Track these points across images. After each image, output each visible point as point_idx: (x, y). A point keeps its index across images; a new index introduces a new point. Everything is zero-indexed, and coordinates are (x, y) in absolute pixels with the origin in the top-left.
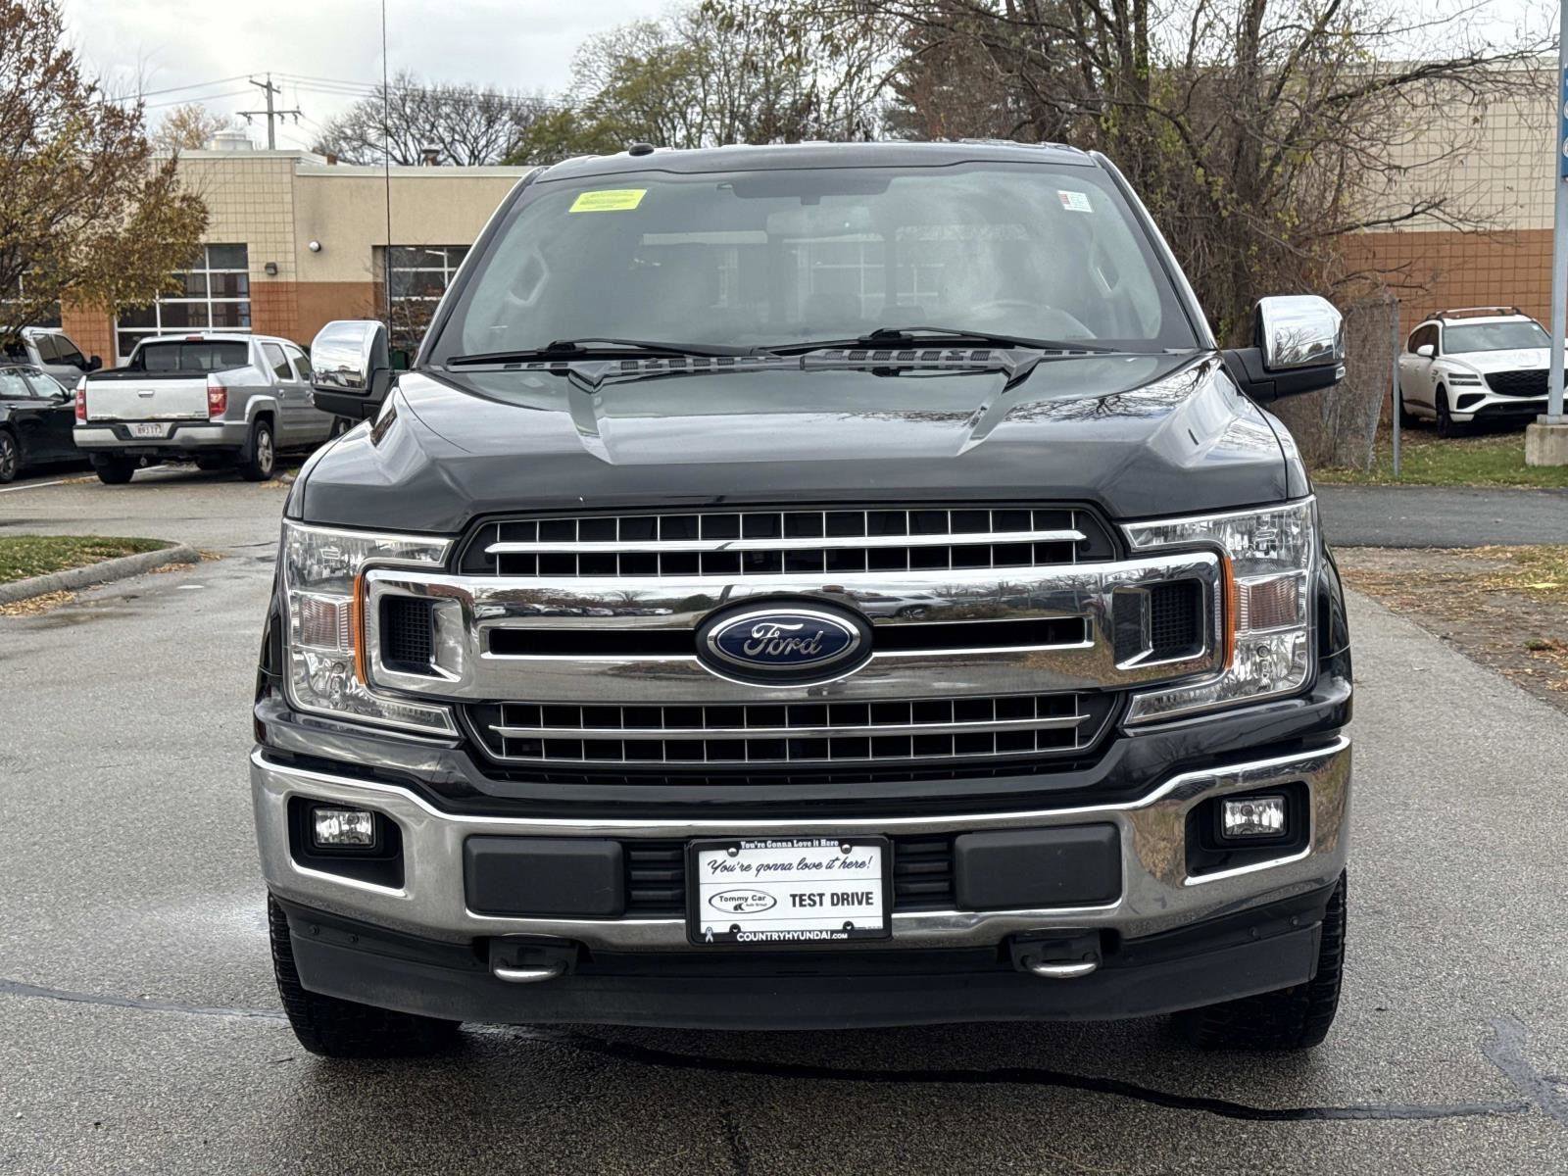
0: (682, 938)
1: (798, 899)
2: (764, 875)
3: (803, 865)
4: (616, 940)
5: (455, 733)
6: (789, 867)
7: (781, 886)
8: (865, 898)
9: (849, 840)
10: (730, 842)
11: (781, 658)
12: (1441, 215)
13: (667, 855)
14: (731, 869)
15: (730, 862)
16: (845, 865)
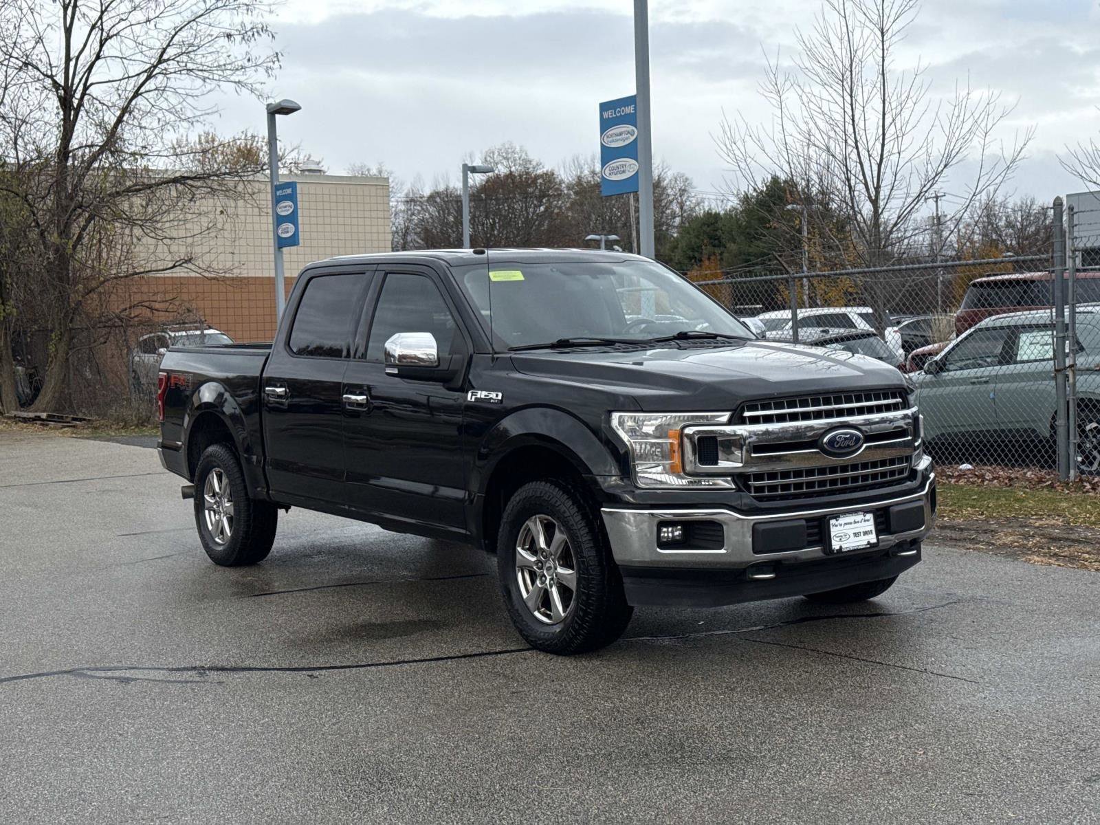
0: (821, 554)
1: (856, 535)
2: (847, 527)
3: (855, 522)
4: (804, 557)
5: (734, 487)
6: (851, 523)
7: (850, 530)
8: (870, 532)
9: (866, 511)
10: (836, 516)
11: (845, 447)
12: (193, 267)
13: (815, 523)
14: (836, 526)
15: (837, 523)
16: (865, 521)
